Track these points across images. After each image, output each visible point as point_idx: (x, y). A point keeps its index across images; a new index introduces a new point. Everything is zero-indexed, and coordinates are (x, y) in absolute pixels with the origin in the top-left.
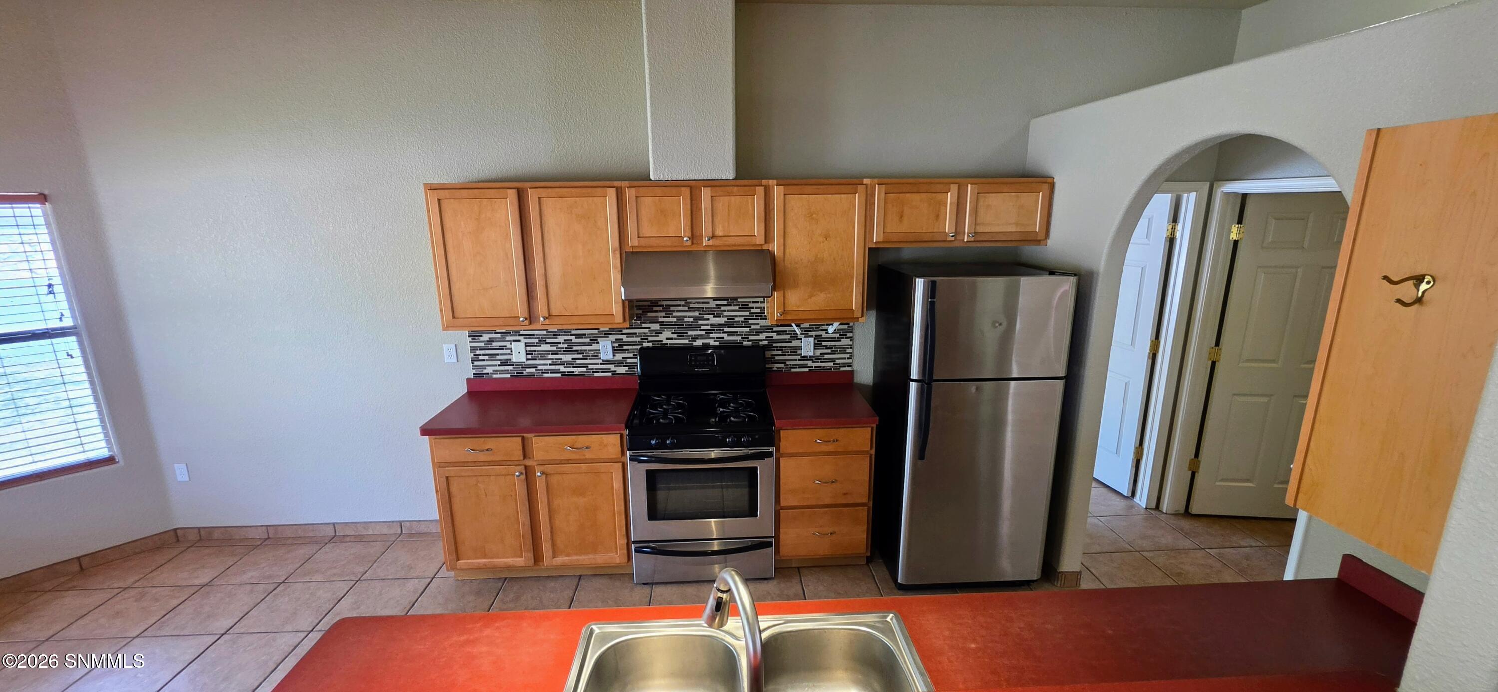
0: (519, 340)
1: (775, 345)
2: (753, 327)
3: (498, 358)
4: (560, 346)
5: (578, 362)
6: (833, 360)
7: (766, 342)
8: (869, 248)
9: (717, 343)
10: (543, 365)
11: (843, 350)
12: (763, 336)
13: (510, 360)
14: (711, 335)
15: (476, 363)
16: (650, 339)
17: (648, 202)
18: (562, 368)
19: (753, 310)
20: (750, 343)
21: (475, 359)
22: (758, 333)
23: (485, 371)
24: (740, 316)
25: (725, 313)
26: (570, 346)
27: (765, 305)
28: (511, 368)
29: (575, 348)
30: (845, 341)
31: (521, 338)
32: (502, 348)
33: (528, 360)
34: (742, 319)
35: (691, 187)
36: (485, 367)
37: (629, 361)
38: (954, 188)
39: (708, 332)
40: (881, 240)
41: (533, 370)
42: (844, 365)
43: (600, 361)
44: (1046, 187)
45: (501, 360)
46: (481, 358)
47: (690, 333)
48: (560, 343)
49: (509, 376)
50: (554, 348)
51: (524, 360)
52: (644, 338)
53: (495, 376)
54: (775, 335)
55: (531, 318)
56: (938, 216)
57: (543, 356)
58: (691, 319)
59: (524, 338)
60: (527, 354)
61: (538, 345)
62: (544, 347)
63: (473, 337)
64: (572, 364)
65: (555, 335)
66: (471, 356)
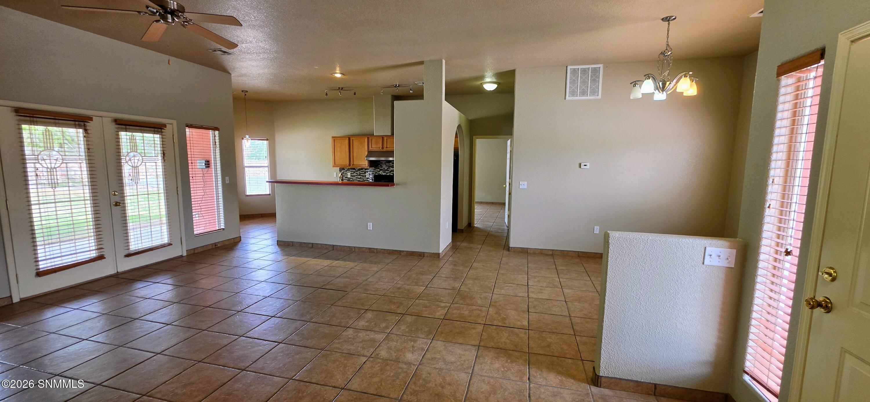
5: (362, 178)
10: (354, 178)
13: (348, 177)
17: (373, 140)
18: (358, 179)
26: (360, 174)
32: (346, 174)
33: (351, 177)
35: (382, 137)
39: (390, 172)
41: (352, 180)
47: (386, 172)
48: (358, 173)
52: (376, 173)
55: (350, 165)
57: (354, 176)
59: (350, 172)
61: (353, 173)
62: (355, 174)
63: (340, 171)
64: (360, 178)
65: (357, 171)
66: (339, 175)
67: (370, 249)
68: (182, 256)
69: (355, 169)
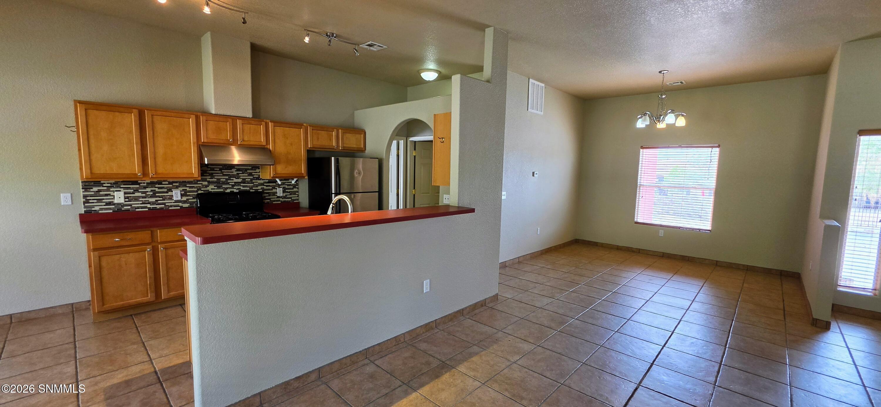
0: (120, 191)
1: (265, 191)
2: (255, 183)
3: (104, 201)
4: (148, 193)
5: (159, 202)
6: (291, 198)
7: (261, 190)
8: (307, 150)
9: (238, 191)
10: (136, 204)
11: (294, 193)
12: (259, 187)
13: (113, 202)
14: (235, 187)
15: (86, 205)
16: (202, 189)
17: (211, 124)
18: (149, 206)
19: (254, 176)
20: (254, 191)
21: (86, 202)
22: (257, 186)
23: (93, 209)
24: (249, 178)
25: (241, 177)
26: (155, 193)
27: (260, 174)
28: (113, 206)
29: (157, 195)
30: (295, 190)
31: (122, 189)
32: (106, 195)
33: (125, 201)
34: (249, 180)
35: (232, 119)
36: (93, 206)
37: (190, 200)
38: (335, 130)
39: (233, 186)
40: (312, 147)
41: (129, 207)
42: (295, 200)
43: (174, 201)
44: (363, 133)
45: (107, 202)
46: (90, 201)
47: (223, 186)
48: (148, 192)
49: (111, 211)
50: (144, 195)
51: (123, 202)
52: (199, 189)
53: (100, 212)
54: (265, 187)
55: (145, 174)
56: (330, 140)
57: (136, 199)
58: (225, 180)
59: (124, 189)
60: (125, 198)
61: (133, 193)
62: (137, 194)
63: (86, 188)
64: (155, 203)
65: (145, 188)
66: (83, 200)
69: (139, 184)
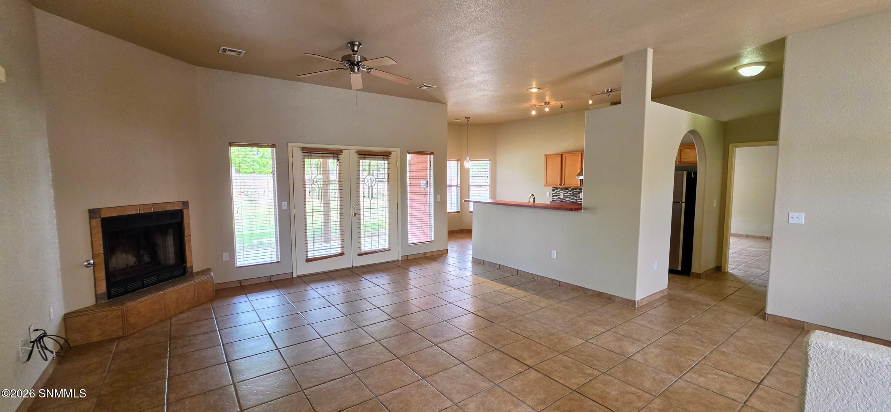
3: (558, 196)
5: (575, 199)
10: (567, 199)
13: (560, 197)
15: (553, 198)
18: (571, 200)
23: (554, 200)
26: (573, 194)
28: (560, 199)
32: (559, 194)
41: (565, 200)
43: (580, 199)
46: (554, 196)
48: (571, 193)
49: (559, 201)
50: (570, 195)
51: (563, 197)
53: (556, 201)
55: (561, 185)
57: (567, 196)
59: (563, 192)
61: (566, 194)
62: (568, 194)
63: (553, 190)
64: (573, 199)
65: (570, 191)
66: (552, 195)
67: (553, 280)
68: (398, 261)
69: (568, 189)
